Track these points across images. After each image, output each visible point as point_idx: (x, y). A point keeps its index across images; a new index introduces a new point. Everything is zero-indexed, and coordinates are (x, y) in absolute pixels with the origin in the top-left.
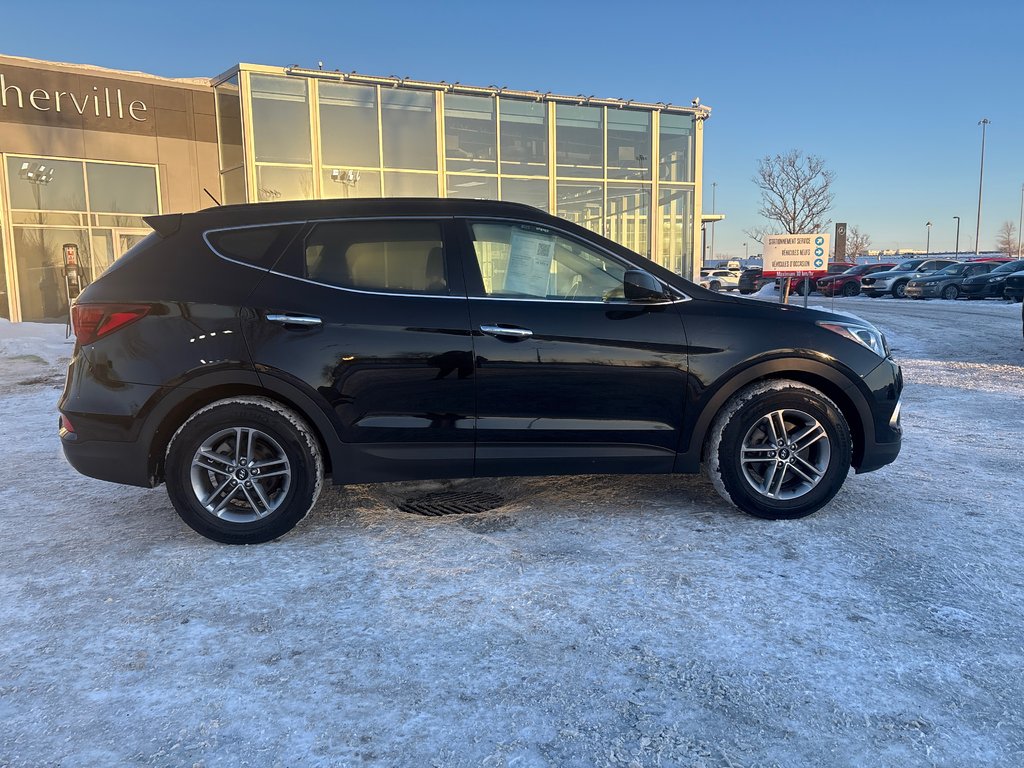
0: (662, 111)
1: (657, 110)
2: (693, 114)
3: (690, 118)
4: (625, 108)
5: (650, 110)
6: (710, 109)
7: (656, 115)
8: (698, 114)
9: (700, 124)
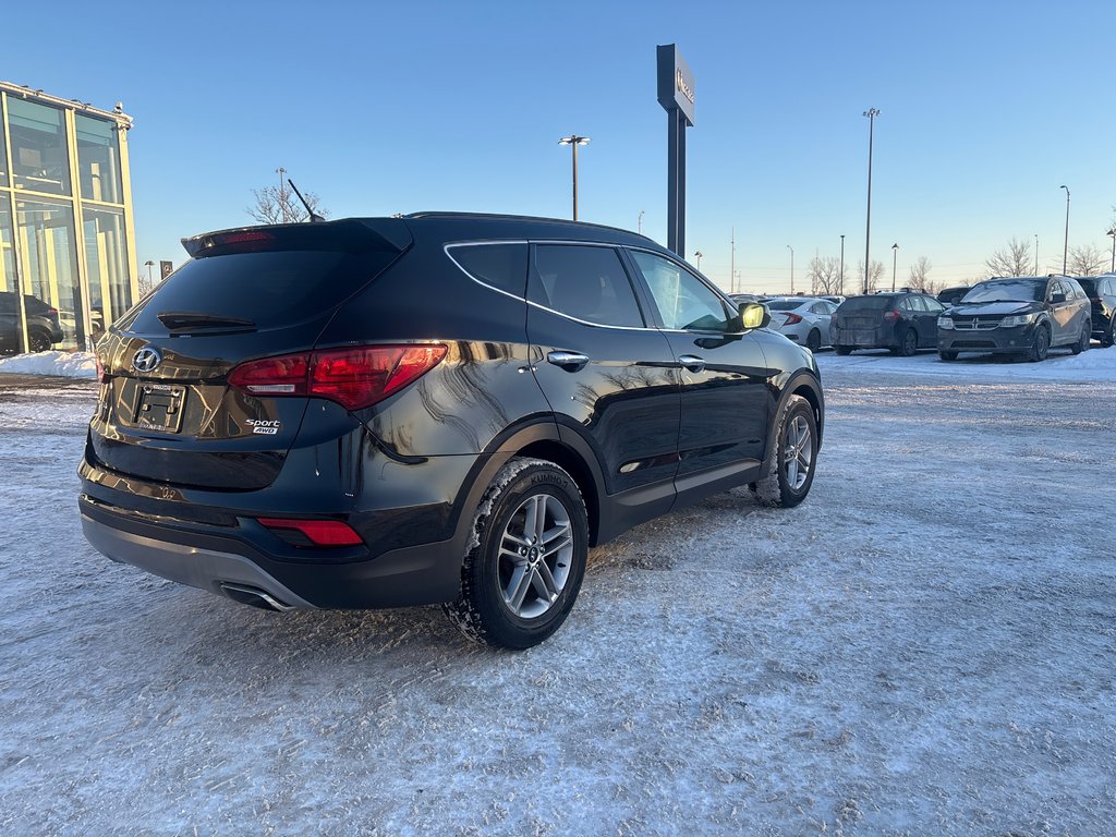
0: (78, 112)
1: (71, 108)
2: (114, 121)
3: (109, 125)
4: (29, 99)
5: (62, 108)
6: (131, 119)
7: (70, 115)
8: (121, 122)
9: (123, 135)
